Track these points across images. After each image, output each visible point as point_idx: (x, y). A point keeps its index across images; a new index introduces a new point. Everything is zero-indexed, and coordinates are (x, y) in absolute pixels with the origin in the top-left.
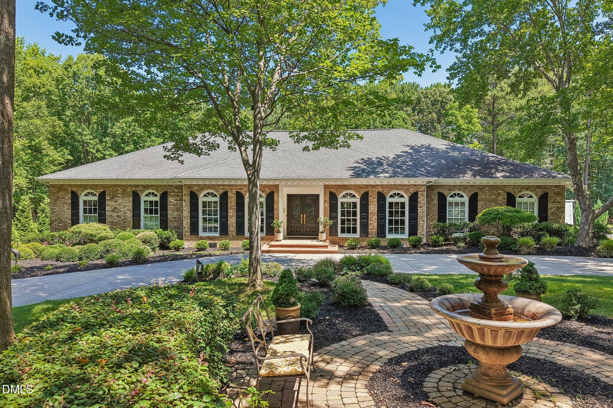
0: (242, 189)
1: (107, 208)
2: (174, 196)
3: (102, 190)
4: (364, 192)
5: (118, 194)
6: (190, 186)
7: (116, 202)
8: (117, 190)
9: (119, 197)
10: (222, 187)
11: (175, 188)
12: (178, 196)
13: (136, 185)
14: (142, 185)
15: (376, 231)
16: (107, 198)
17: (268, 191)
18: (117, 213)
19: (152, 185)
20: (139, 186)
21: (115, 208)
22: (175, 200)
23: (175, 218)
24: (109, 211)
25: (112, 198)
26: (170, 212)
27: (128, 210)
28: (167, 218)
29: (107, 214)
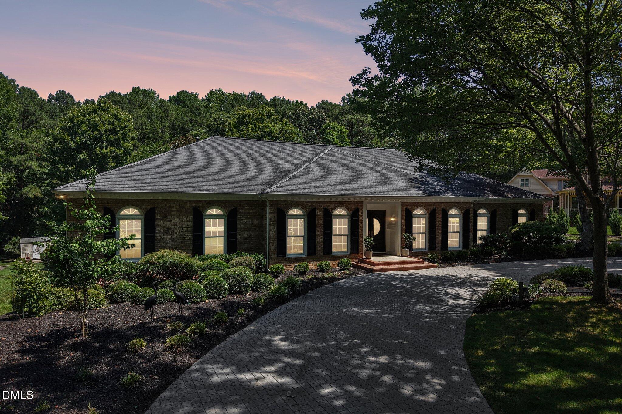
0: (329, 206)
1: (158, 230)
2: (244, 213)
3: (150, 207)
4: (432, 208)
5: (173, 211)
6: (277, 203)
7: (171, 221)
8: (171, 207)
9: (174, 215)
10: (310, 204)
11: (246, 204)
12: (249, 213)
13: (198, 201)
14: (205, 201)
15: (441, 244)
16: (158, 217)
17: (353, 208)
18: (171, 235)
19: (218, 201)
20: (201, 201)
21: (169, 229)
22: (246, 218)
23: (246, 239)
24: (159, 233)
25: (164, 217)
26: (239, 232)
27: (186, 231)
28: (236, 239)
29: (158, 237)
